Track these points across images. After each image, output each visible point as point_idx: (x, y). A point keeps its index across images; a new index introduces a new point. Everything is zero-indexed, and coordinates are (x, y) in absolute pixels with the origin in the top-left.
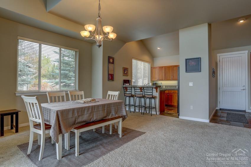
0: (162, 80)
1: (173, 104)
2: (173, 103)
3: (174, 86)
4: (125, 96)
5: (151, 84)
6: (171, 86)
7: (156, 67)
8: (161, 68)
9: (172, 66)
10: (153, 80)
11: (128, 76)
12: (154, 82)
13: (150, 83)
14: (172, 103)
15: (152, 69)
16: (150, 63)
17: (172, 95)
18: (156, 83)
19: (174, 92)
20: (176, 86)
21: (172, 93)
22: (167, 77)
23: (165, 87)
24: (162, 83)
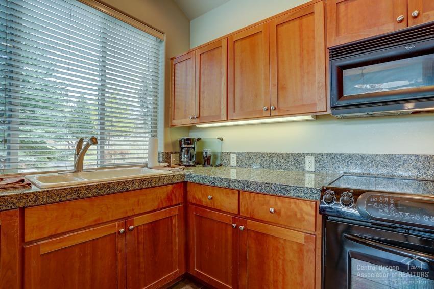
6: (271, 156)
7: (190, 52)
8: (211, 48)
9: (268, 21)
10: (177, 123)
16: (164, 37)
17: (263, 234)
18: (188, 139)
19: (282, 212)
20: (298, 159)
21: (267, 222)
22: (242, 99)
23: (237, 162)
24: (221, 139)
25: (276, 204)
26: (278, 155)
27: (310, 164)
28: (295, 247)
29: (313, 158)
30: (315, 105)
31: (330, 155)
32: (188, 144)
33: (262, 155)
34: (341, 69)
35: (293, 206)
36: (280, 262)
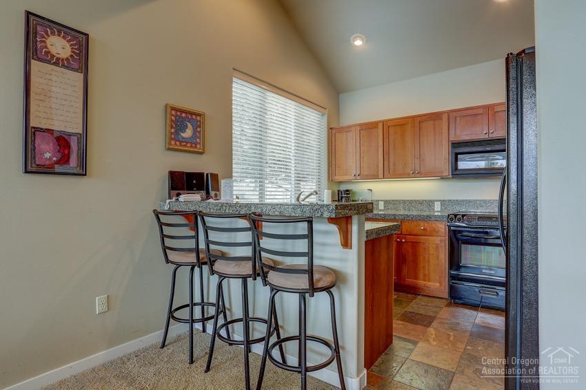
0: (374, 177)
1: (421, 283)
2: (421, 276)
3: (421, 202)
4: (168, 261)
5: (326, 197)
6: (411, 202)
7: (349, 127)
8: (369, 127)
9: (413, 117)
10: (338, 178)
11: (201, 153)
12: (343, 188)
13: (326, 191)
14: (416, 277)
15: (334, 133)
16: (326, 111)
17: (416, 242)
18: (347, 191)
19: (428, 229)
20: (430, 203)
21: (420, 235)
22: (394, 165)
23: (385, 207)
24: (371, 190)
25: (424, 226)
26: (416, 201)
27: (437, 206)
28: (434, 246)
29: (439, 203)
30: (443, 172)
31: (450, 200)
32: (347, 194)
33: (404, 202)
34: (457, 154)
35: (434, 225)
36: (426, 256)
